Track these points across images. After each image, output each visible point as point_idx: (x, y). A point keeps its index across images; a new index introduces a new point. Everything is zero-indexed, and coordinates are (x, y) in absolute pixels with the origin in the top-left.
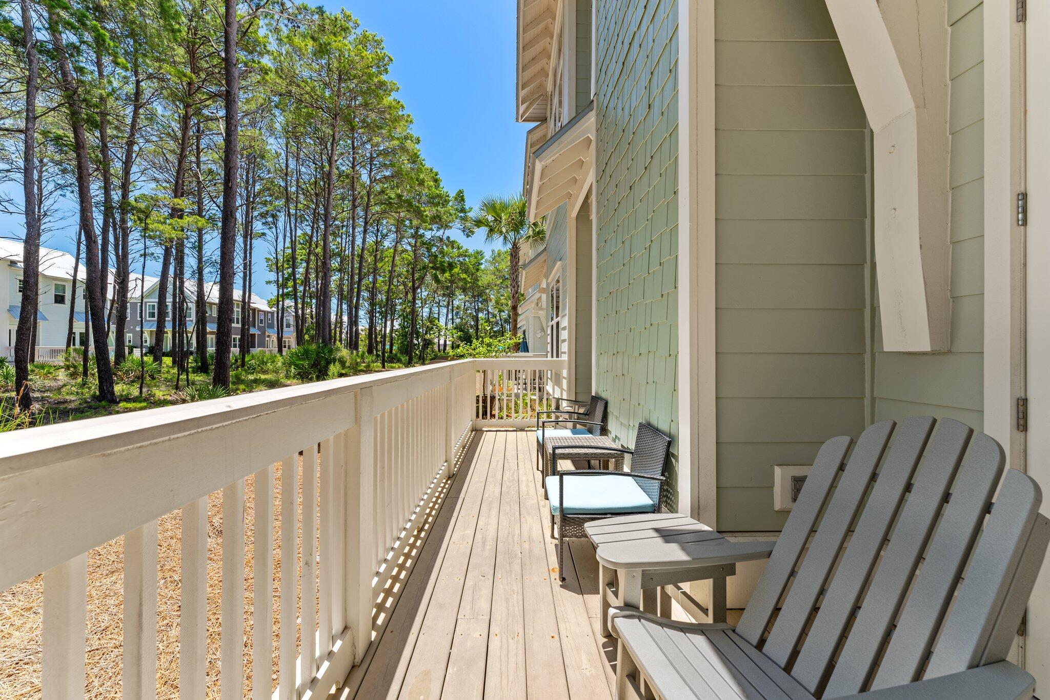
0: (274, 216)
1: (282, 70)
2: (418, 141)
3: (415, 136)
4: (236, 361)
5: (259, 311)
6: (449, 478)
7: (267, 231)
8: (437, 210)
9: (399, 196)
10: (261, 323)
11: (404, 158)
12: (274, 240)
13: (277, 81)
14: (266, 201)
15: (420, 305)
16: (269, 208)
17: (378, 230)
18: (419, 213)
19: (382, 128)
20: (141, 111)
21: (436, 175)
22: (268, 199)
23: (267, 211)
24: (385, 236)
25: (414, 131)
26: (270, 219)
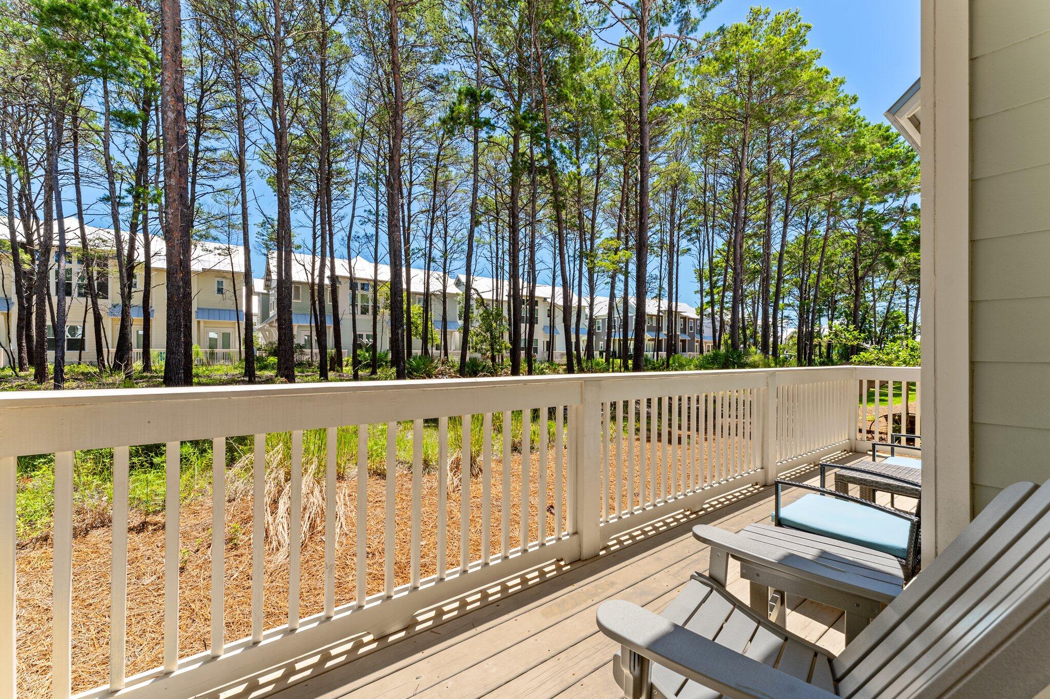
0: (697, 232)
1: (695, 100)
2: (855, 99)
3: (851, 95)
4: (663, 363)
5: (690, 319)
6: (763, 486)
7: (692, 247)
8: (890, 175)
9: (828, 176)
10: (691, 330)
11: (834, 129)
12: (698, 254)
13: (692, 111)
14: (691, 219)
15: (872, 298)
16: (693, 225)
17: (808, 219)
18: (857, 188)
19: (800, 109)
20: (602, 179)
21: (888, 131)
22: (692, 217)
23: (692, 229)
24: (815, 225)
25: (848, 90)
26: (694, 235)
